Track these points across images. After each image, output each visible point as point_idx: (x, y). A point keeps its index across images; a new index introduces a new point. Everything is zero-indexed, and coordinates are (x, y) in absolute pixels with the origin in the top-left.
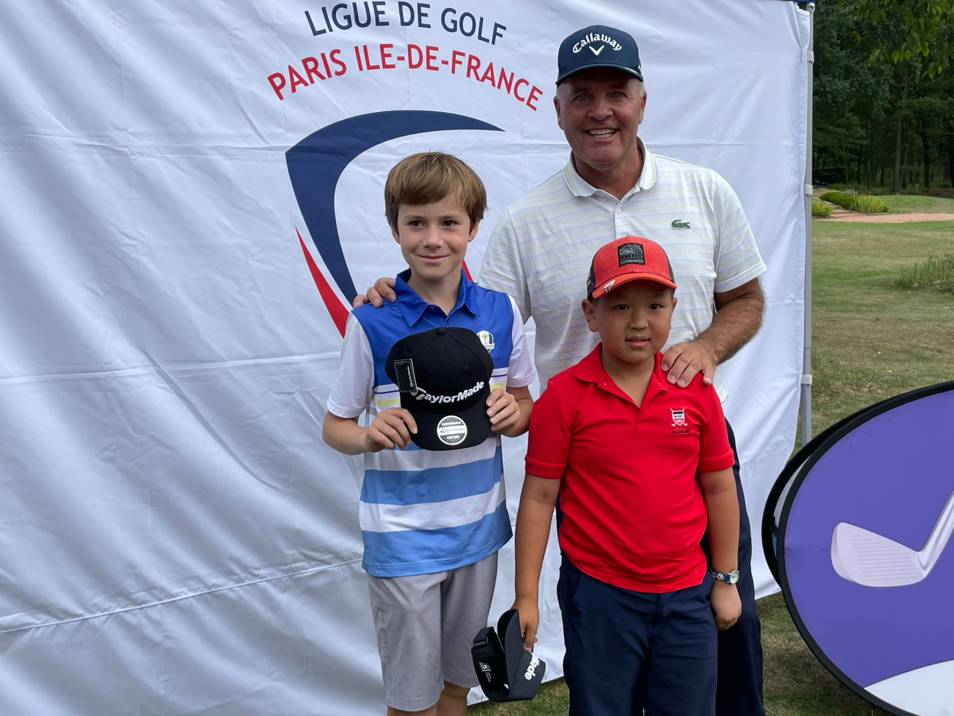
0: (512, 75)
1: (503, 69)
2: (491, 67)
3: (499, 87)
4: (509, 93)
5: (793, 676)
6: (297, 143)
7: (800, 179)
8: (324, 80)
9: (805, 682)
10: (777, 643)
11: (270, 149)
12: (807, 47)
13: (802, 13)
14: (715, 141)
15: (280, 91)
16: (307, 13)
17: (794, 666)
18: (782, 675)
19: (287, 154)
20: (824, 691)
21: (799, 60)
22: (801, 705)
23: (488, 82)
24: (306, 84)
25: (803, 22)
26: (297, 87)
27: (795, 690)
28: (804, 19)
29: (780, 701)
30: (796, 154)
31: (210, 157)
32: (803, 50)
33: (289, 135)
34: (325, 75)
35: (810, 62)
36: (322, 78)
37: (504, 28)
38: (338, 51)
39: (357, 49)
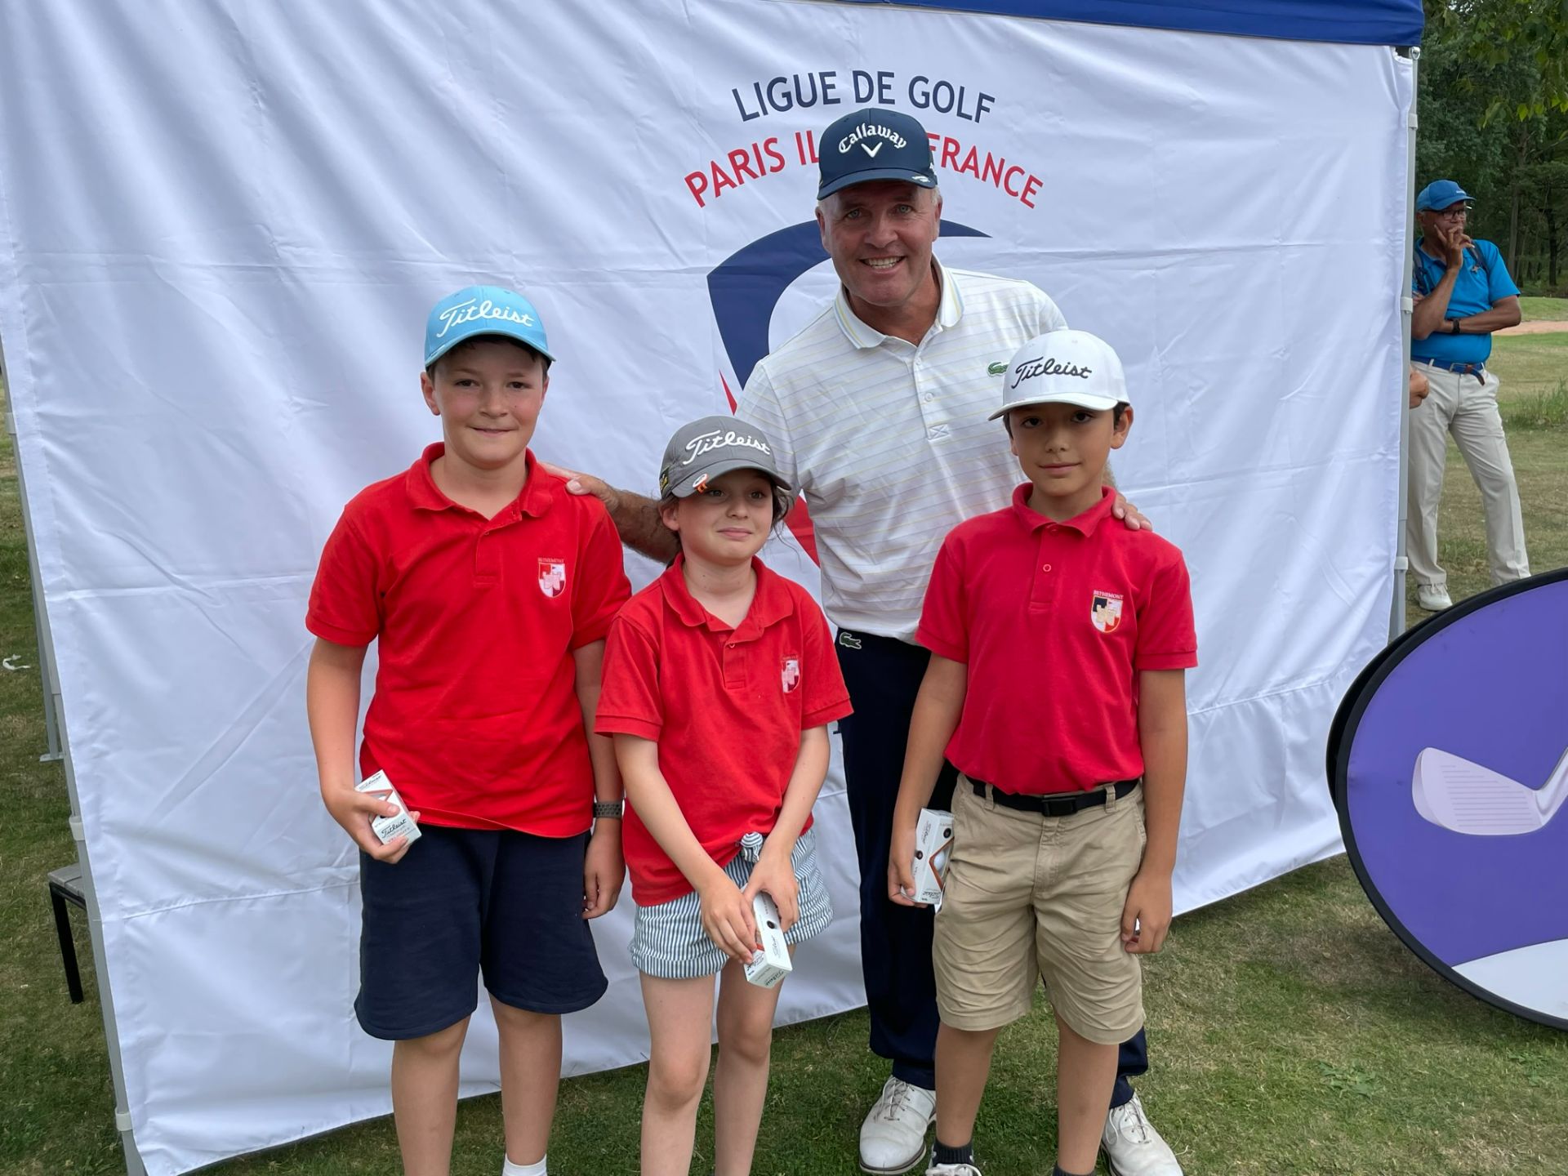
0: (1002, 161)
1: (989, 155)
2: (973, 153)
3: (984, 178)
4: (997, 186)
5: (1377, 964)
6: (721, 263)
7: (1395, 291)
8: (757, 179)
9: (1393, 973)
10: (1354, 917)
11: (688, 271)
12: (1408, 108)
13: (1401, 62)
14: (1277, 242)
15: (701, 195)
16: (735, 92)
17: (1378, 951)
18: (1362, 963)
19: (710, 277)
20: (1420, 987)
21: (1395, 127)
22: (1388, 1005)
23: (969, 173)
24: (733, 185)
25: (1403, 74)
26: (721, 189)
27: (1380, 983)
28: (1407, 70)
29: (1359, 998)
30: (1389, 256)
31: (615, 284)
32: (1403, 112)
33: (711, 252)
34: (757, 171)
35: (1413, 128)
36: (754, 176)
37: (992, 100)
38: (774, 140)
39: (798, 136)
